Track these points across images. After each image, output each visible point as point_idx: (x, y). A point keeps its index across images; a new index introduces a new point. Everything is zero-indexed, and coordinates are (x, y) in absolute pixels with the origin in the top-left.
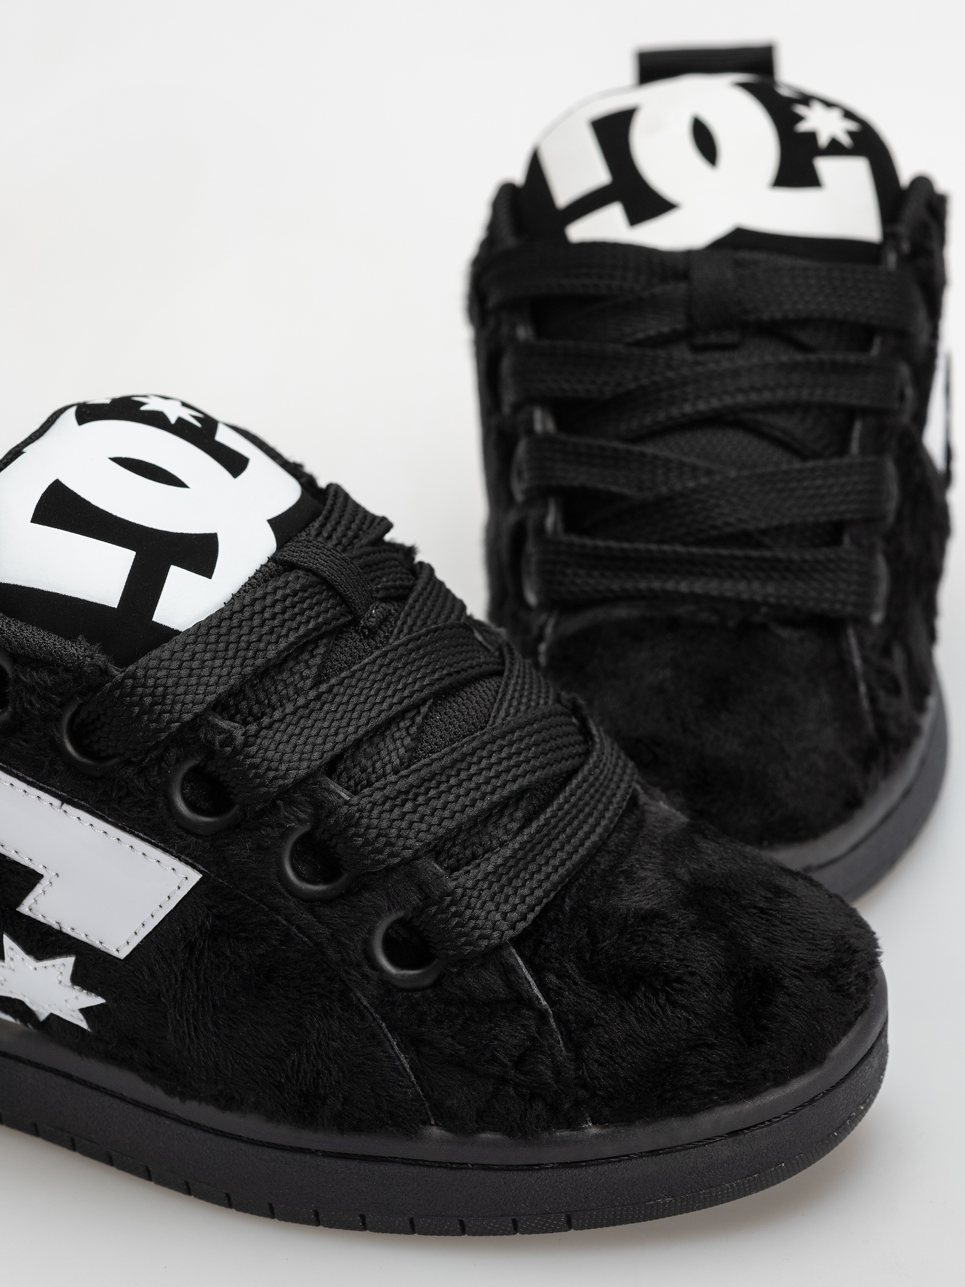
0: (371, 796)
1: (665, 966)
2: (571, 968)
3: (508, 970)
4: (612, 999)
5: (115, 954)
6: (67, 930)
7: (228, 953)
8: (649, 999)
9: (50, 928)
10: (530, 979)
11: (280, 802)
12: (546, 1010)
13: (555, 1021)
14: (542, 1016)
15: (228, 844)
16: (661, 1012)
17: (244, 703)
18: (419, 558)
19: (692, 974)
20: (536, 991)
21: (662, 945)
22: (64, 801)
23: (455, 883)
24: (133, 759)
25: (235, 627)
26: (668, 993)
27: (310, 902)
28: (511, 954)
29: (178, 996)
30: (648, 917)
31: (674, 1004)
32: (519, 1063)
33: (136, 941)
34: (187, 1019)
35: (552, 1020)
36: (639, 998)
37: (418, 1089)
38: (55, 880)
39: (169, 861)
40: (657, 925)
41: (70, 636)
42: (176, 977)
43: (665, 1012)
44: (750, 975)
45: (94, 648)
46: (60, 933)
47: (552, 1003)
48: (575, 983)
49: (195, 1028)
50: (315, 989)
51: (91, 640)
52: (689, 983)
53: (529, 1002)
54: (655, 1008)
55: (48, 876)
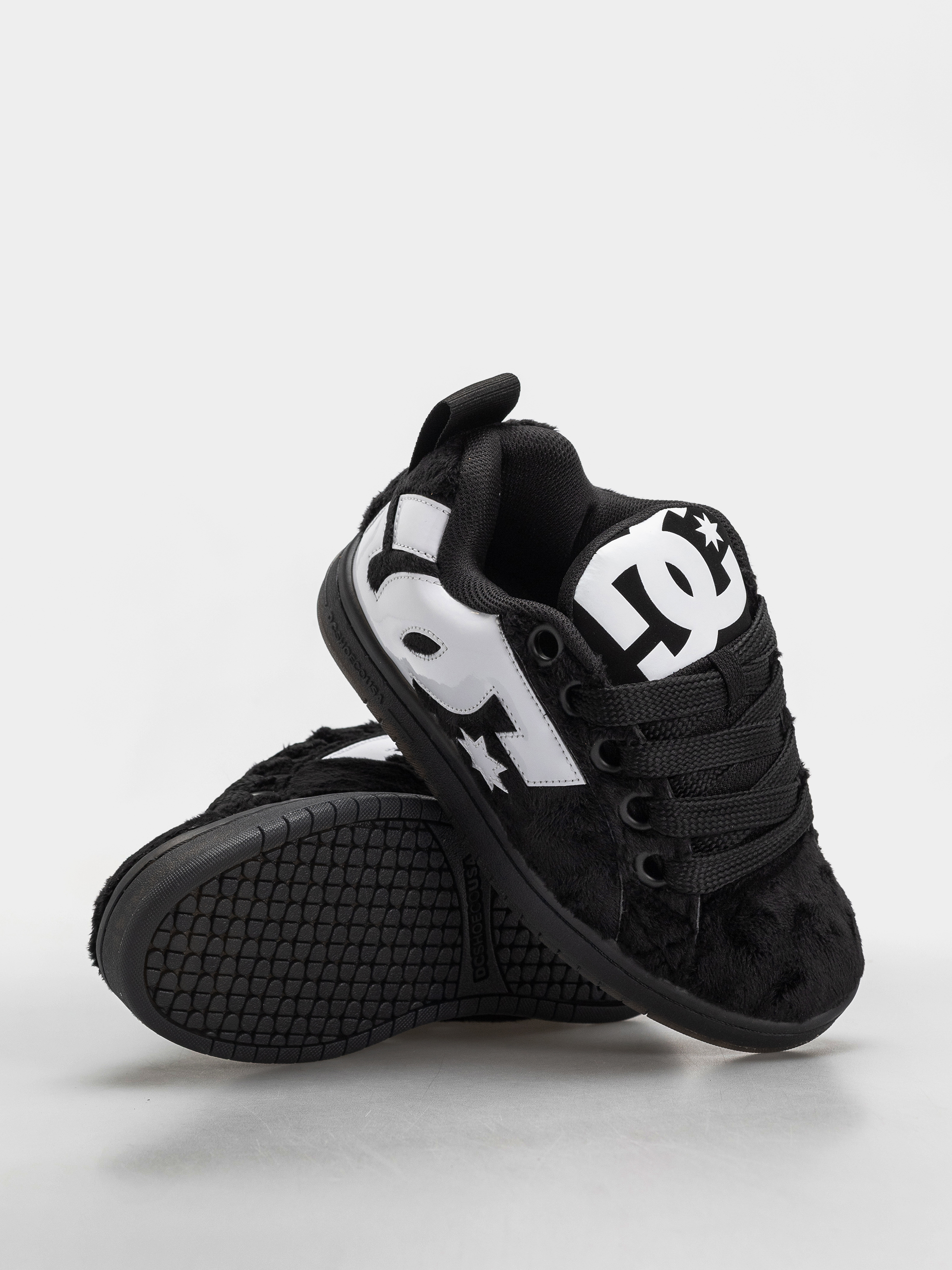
0: (681, 802)
1: (761, 944)
2: (719, 919)
3: (691, 907)
4: (728, 945)
5: (526, 782)
6: (511, 756)
7: (576, 821)
8: (744, 954)
9: (505, 750)
10: (698, 914)
11: (640, 781)
12: (697, 931)
13: (697, 937)
14: (693, 932)
15: (606, 782)
16: (745, 963)
17: (653, 727)
18: (779, 659)
19: (770, 954)
20: (698, 920)
21: (766, 932)
22: (547, 714)
23: (693, 859)
24: (589, 725)
25: (671, 692)
26: (753, 956)
27: (626, 827)
28: (697, 900)
29: (542, 820)
30: (768, 915)
31: (753, 963)
32: (670, 945)
33: (538, 785)
34: (539, 830)
35: (696, 936)
36: (740, 951)
37: (620, 924)
38: (520, 737)
39: (575, 768)
40: (770, 921)
41: (596, 651)
42: (546, 813)
43: (747, 963)
44: (795, 970)
45: (604, 666)
46: (508, 756)
47: (701, 929)
48: (717, 927)
49: (540, 836)
50: (603, 860)
51: (604, 661)
52: (766, 957)
53: (692, 925)
54: (744, 960)
55: (519, 732)
